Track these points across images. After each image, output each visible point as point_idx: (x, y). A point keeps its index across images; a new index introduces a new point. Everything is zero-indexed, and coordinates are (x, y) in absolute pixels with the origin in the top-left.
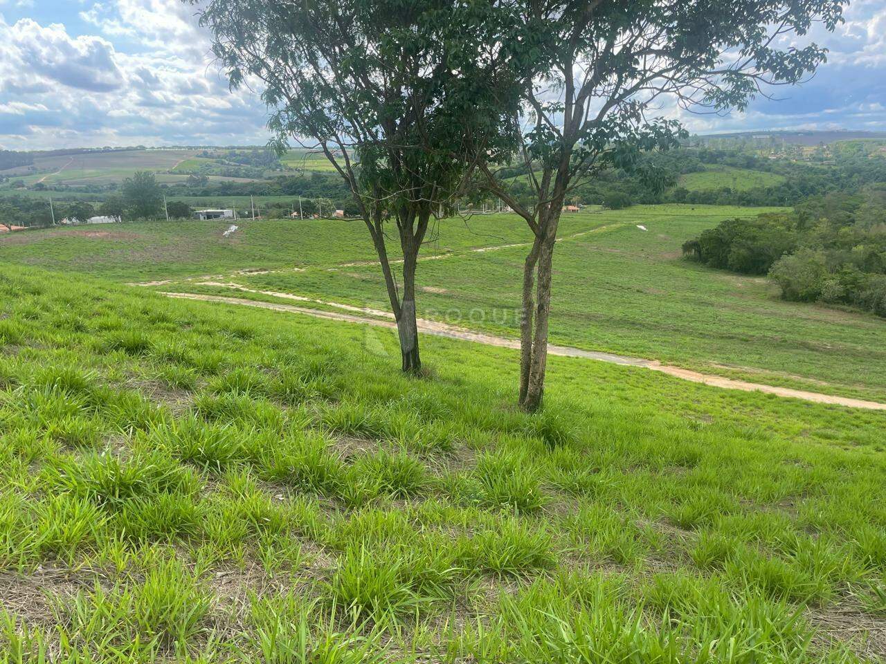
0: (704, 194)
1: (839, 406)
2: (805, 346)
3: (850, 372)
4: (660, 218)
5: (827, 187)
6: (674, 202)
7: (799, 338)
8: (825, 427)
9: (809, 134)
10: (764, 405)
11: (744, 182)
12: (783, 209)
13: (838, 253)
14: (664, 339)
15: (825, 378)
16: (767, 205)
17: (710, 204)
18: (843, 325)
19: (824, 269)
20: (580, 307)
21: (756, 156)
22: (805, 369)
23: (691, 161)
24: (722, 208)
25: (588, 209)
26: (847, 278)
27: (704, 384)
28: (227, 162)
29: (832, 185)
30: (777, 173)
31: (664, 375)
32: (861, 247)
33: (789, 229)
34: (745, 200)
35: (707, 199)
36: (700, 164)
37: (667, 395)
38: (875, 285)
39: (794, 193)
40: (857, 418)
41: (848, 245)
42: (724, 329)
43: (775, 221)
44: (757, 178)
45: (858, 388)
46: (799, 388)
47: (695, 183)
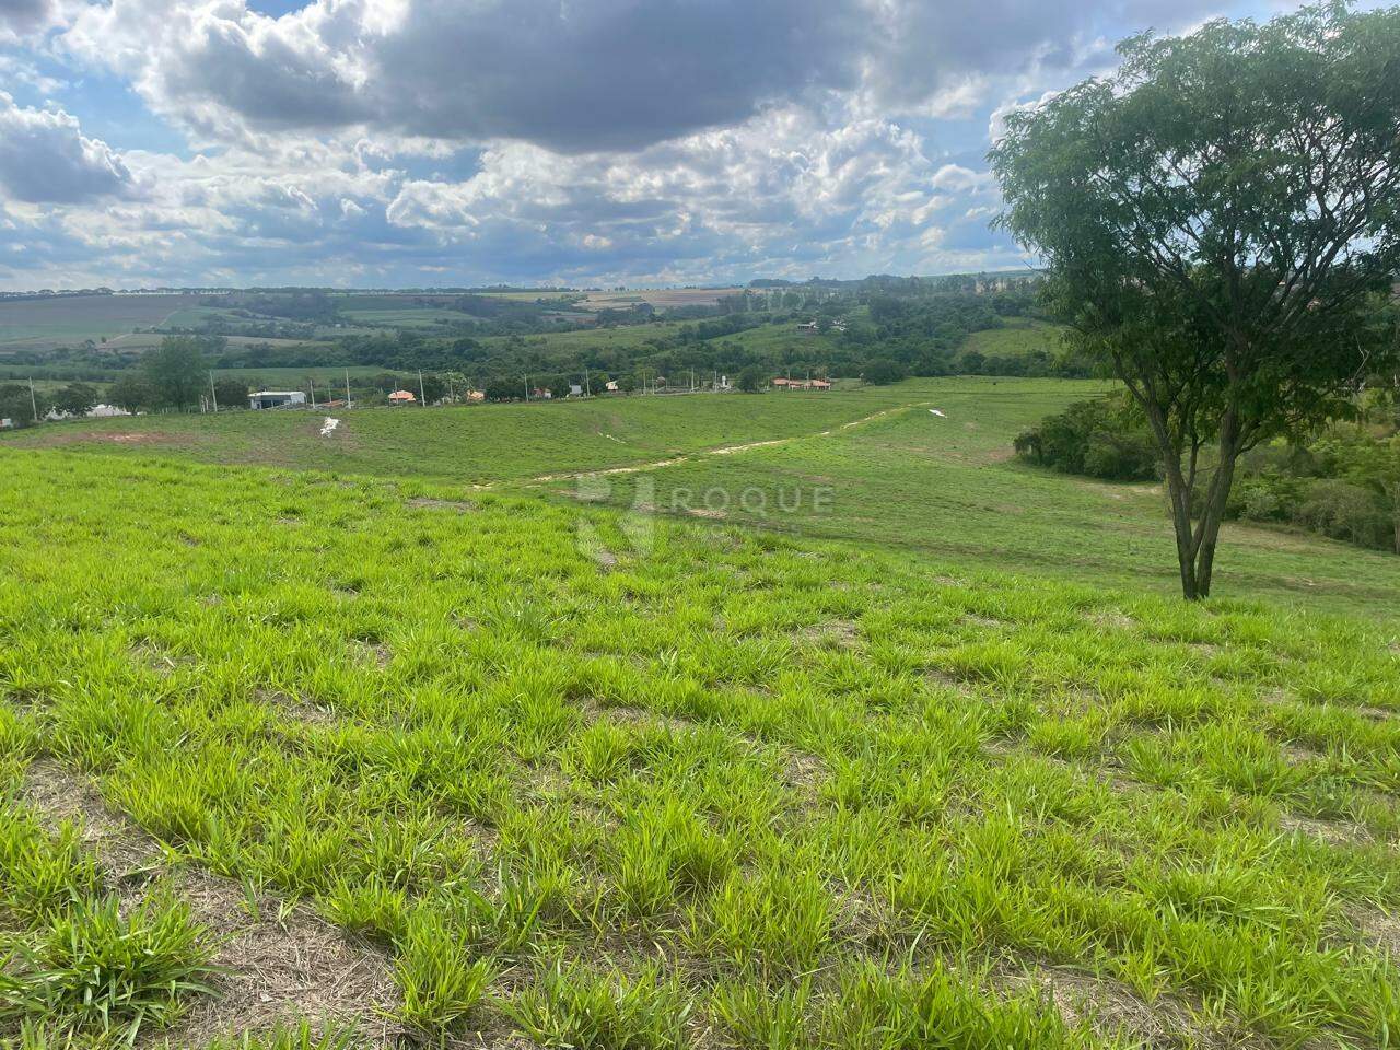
0: (1007, 360)
6: (963, 373)
17: (1018, 375)
23: (983, 312)
24: (1036, 381)
25: (843, 385)
28: (251, 314)
34: (1068, 370)
35: (1013, 368)
36: (997, 318)
47: (993, 345)
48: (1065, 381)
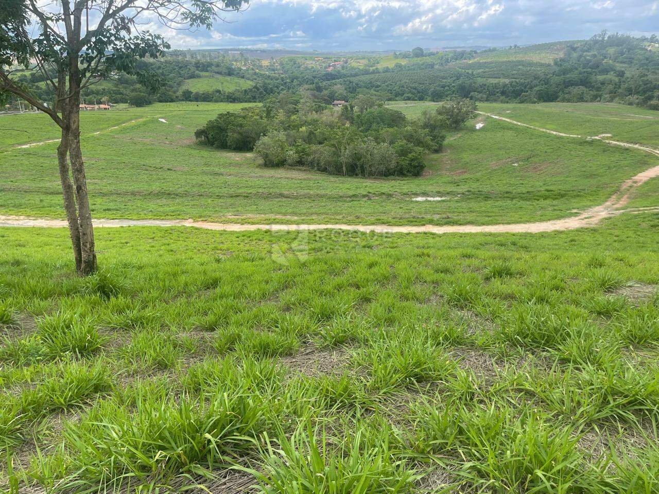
0: (203, 94)
2: (282, 195)
3: (308, 209)
4: (175, 113)
5: (280, 89)
6: (183, 100)
7: (278, 191)
10: (263, 238)
11: (230, 85)
13: (291, 133)
14: (192, 203)
15: (294, 214)
16: (246, 102)
17: (208, 101)
18: (301, 179)
19: (286, 144)
20: (126, 186)
21: (233, 67)
22: (283, 211)
23: (190, 69)
24: (217, 104)
25: (118, 107)
26: (299, 148)
27: (225, 231)
29: (282, 87)
30: (248, 79)
31: (197, 229)
32: (304, 128)
33: (261, 118)
34: (231, 98)
35: (205, 98)
36: (197, 72)
38: (315, 152)
39: (261, 93)
41: (297, 127)
42: (232, 191)
44: (236, 83)
45: (314, 218)
47: (197, 86)
48: (230, 104)
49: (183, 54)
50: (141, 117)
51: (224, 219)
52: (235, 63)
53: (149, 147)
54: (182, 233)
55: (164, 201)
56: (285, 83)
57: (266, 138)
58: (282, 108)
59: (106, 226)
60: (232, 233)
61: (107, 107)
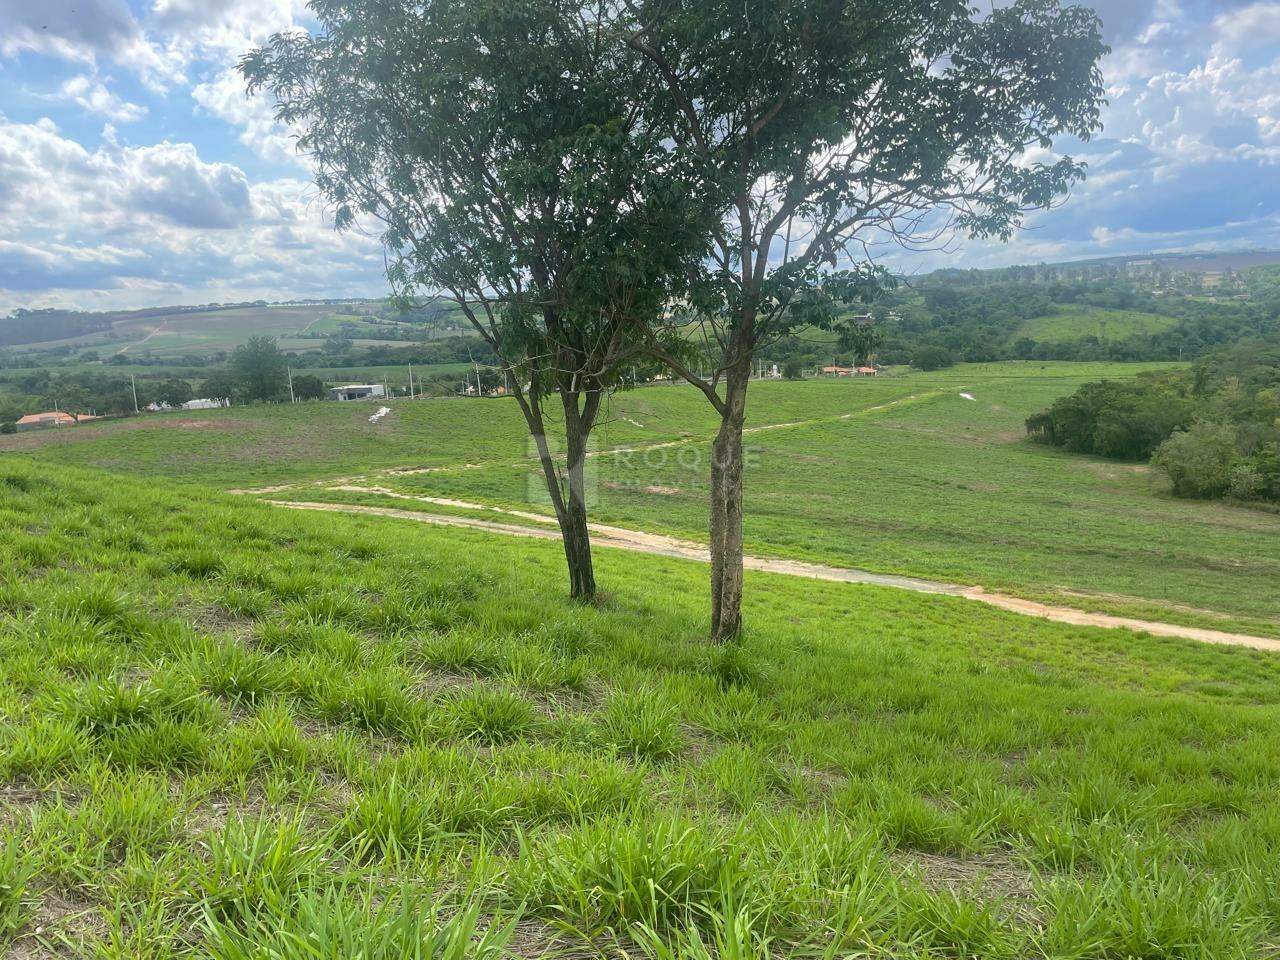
0: (1059, 345)
1: (1242, 648)
2: (1203, 563)
3: (1267, 600)
4: (993, 382)
5: (1241, 332)
6: (1015, 358)
7: (1193, 552)
8: (1216, 679)
9: (1210, 257)
10: (1128, 648)
11: (1118, 328)
12: (1173, 364)
13: (1253, 427)
14: (992, 555)
15: (1224, 607)
16: (1153, 360)
17: (1067, 360)
18: (1262, 532)
19: (1234, 451)
20: (873, 511)
21: (1133, 291)
23: (1037, 300)
24: (1085, 365)
25: (890, 371)
26: (1267, 462)
27: (1045, 619)
28: (378, 320)
29: (1247, 328)
30: (1165, 314)
31: (987, 607)
33: (1182, 393)
34: (1120, 353)
35: (1064, 353)
36: (1052, 305)
37: (986, 635)
39: (1192, 341)
40: (1266, 665)
41: (1269, 416)
42: (1081, 542)
43: (1162, 382)
44: (1136, 322)
46: (1187, 622)
47: (1042, 332)
48: (1116, 365)
49: (1028, 272)
50: (928, 389)
51: (1049, 594)
52: (1137, 285)
53: (931, 444)
54: (955, 610)
55: (937, 546)
56: (1257, 320)
57: (1185, 435)
58: (1238, 373)
59: (822, 577)
60: (1061, 626)
61: (872, 370)
